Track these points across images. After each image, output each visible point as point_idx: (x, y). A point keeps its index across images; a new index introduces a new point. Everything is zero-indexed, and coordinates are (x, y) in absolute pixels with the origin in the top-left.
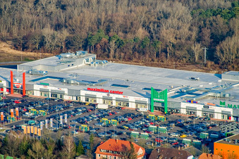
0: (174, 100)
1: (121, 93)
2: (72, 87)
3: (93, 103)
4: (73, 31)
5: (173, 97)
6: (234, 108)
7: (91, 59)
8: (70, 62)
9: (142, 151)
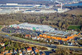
0: (36, 29)
1: (30, 28)
2: (24, 27)
4: (25, 20)
6: (43, 30)
8: (25, 24)
9: (30, 36)
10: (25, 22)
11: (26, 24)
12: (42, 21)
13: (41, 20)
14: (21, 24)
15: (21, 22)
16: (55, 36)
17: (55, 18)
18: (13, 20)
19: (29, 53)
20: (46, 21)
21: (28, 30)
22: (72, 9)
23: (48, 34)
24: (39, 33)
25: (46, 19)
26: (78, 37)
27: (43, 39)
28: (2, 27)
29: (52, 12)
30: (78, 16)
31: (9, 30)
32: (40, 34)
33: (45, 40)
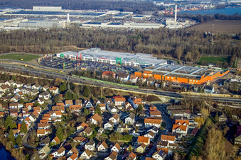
0: (123, 61)
1: (108, 59)
2: (94, 58)
3: (100, 62)
6: (139, 63)
7: (99, 50)
9: (115, 75)
12: (134, 45)
13: (131, 43)
15: (82, 46)
16: (171, 75)
17: (165, 40)
18: (62, 42)
19: (119, 106)
20: (144, 46)
21: (104, 64)
22: (202, 20)
23: (154, 70)
24: (132, 71)
25: (143, 41)
26: (224, 78)
27: (145, 80)
28: (39, 57)
29: (154, 27)
30: (219, 37)
31: (59, 63)
32: (135, 71)
33: (151, 82)
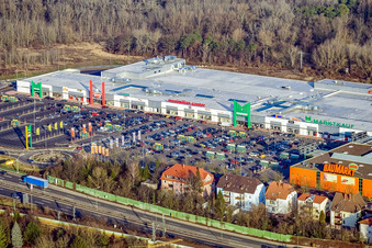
0: (259, 114)
1: (203, 106)
2: (155, 98)
3: (174, 115)
4: (164, 32)
5: (258, 110)
6: (320, 123)
7: (179, 64)
8: (157, 68)
9: (209, 178)
10: (161, 49)
11: (172, 71)
12: (319, 40)
13: (308, 32)
14: (124, 72)
15: (123, 47)
18: (52, 30)
20: (353, 48)
21: (186, 127)
24: (285, 155)
27: (322, 206)
31: (16, 123)
32: (294, 161)
33: (346, 215)
